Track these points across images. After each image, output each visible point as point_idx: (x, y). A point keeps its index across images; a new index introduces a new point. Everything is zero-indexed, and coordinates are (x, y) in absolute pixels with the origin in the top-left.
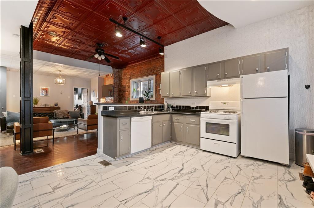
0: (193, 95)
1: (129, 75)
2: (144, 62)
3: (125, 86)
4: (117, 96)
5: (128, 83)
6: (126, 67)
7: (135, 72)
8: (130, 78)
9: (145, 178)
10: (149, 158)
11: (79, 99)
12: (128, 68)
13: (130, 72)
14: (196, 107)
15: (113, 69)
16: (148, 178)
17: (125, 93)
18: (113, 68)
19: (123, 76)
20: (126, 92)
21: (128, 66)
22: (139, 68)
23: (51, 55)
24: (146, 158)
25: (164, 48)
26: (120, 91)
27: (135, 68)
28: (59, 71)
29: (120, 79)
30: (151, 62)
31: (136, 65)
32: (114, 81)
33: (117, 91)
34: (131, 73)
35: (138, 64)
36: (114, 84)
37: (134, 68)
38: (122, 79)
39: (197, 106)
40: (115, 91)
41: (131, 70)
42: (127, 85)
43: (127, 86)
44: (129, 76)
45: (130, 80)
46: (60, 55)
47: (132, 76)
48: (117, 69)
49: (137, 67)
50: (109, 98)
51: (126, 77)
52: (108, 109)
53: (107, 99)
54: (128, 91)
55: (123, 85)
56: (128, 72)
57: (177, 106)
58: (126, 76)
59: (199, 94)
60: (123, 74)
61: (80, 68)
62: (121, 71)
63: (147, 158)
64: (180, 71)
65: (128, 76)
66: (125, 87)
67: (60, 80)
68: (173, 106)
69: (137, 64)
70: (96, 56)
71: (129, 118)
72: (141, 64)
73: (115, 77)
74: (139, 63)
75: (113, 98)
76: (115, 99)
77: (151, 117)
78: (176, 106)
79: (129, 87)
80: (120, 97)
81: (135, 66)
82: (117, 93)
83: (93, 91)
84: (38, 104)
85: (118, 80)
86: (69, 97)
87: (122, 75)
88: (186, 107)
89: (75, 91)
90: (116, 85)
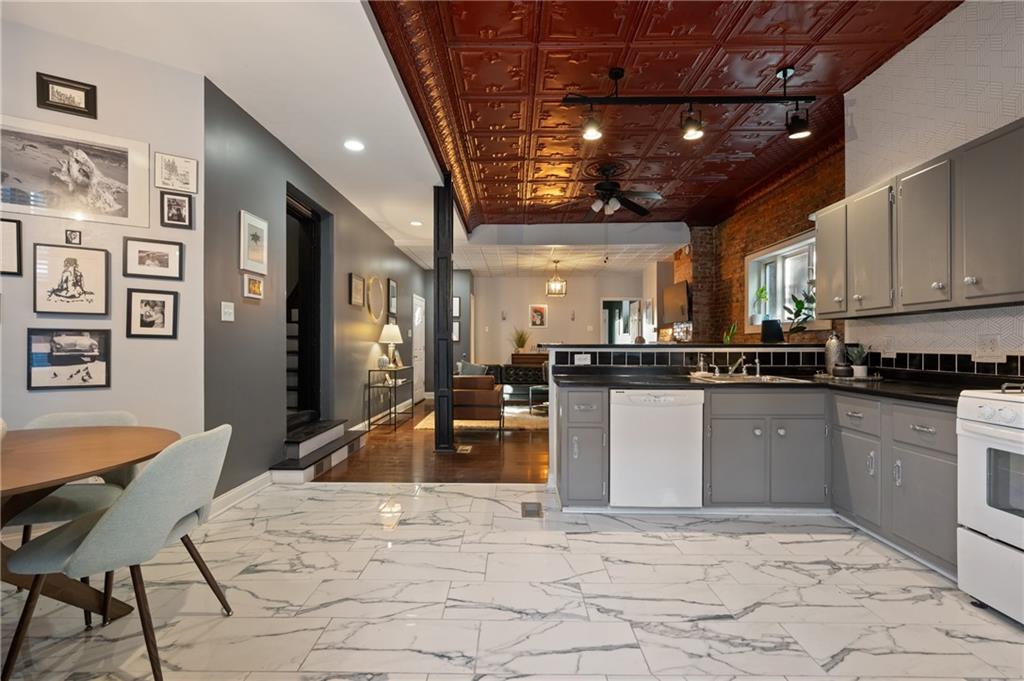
0: (960, 300)
1: (743, 239)
2: (789, 180)
3: (731, 280)
4: (706, 319)
5: (739, 270)
6: (731, 215)
7: (759, 228)
8: (745, 251)
9: (567, 582)
10: (660, 538)
11: (625, 332)
12: (738, 215)
13: (746, 228)
14: (1004, 361)
15: (691, 230)
16: (577, 586)
17: (731, 306)
18: (691, 226)
19: (724, 246)
20: (734, 305)
21: (738, 208)
22: (773, 206)
23: (525, 226)
24: (650, 534)
25: (843, 97)
26: (716, 300)
27: (761, 209)
28: (555, 262)
29: (718, 259)
30: (815, 173)
31: (765, 199)
32: (695, 269)
33: (705, 301)
34: (748, 231)
35: (770, 192)
36: (694, 278)
37: (757, 211)
38: (722, 257)
39: (1009, 357)
40: (697, 304)
41: (749, 220)
42: (737, 276)
43: (735, 282)
44: (743, 245)
45: (743, 258)
46: (541, 223)
47: (752, 241)
48: (706, 228)
49: (765, 206)
50: (682, 326)
51: (733, 250)
52: (573, 362)
53: (678, 330)
54: (737, 301)
55: (724, 278)
56: (739, 230)
57: (901, 357)
58: (732, 245)
59: (988, 288)
60: (723, 241)
61: (593, 247)
62: (720, 230)
63: (656, 537)
64: (891, 188)
65: (738, 245)
66: (731, 287)
67: (556, 286)
68: (883, 356)
69: (764, 195)
70: (597, 207)
71: (605, 389)
72: (779, 190)
73: (696, 256)
74: (772, 188)
75: (691, 325)
76: (700, 329)
77: (701, 393)
78: (895, 357)
79: (742, 285)
80: (717, 321)
81: (761, 201)
82: (707, 308)
83: (647, 308)
84: (526, 346)
85: (709, 264)
86: (590, 328)
87: (721, 244)
88: (948, 359)
89: (607, 311)
90: (700, 282)
